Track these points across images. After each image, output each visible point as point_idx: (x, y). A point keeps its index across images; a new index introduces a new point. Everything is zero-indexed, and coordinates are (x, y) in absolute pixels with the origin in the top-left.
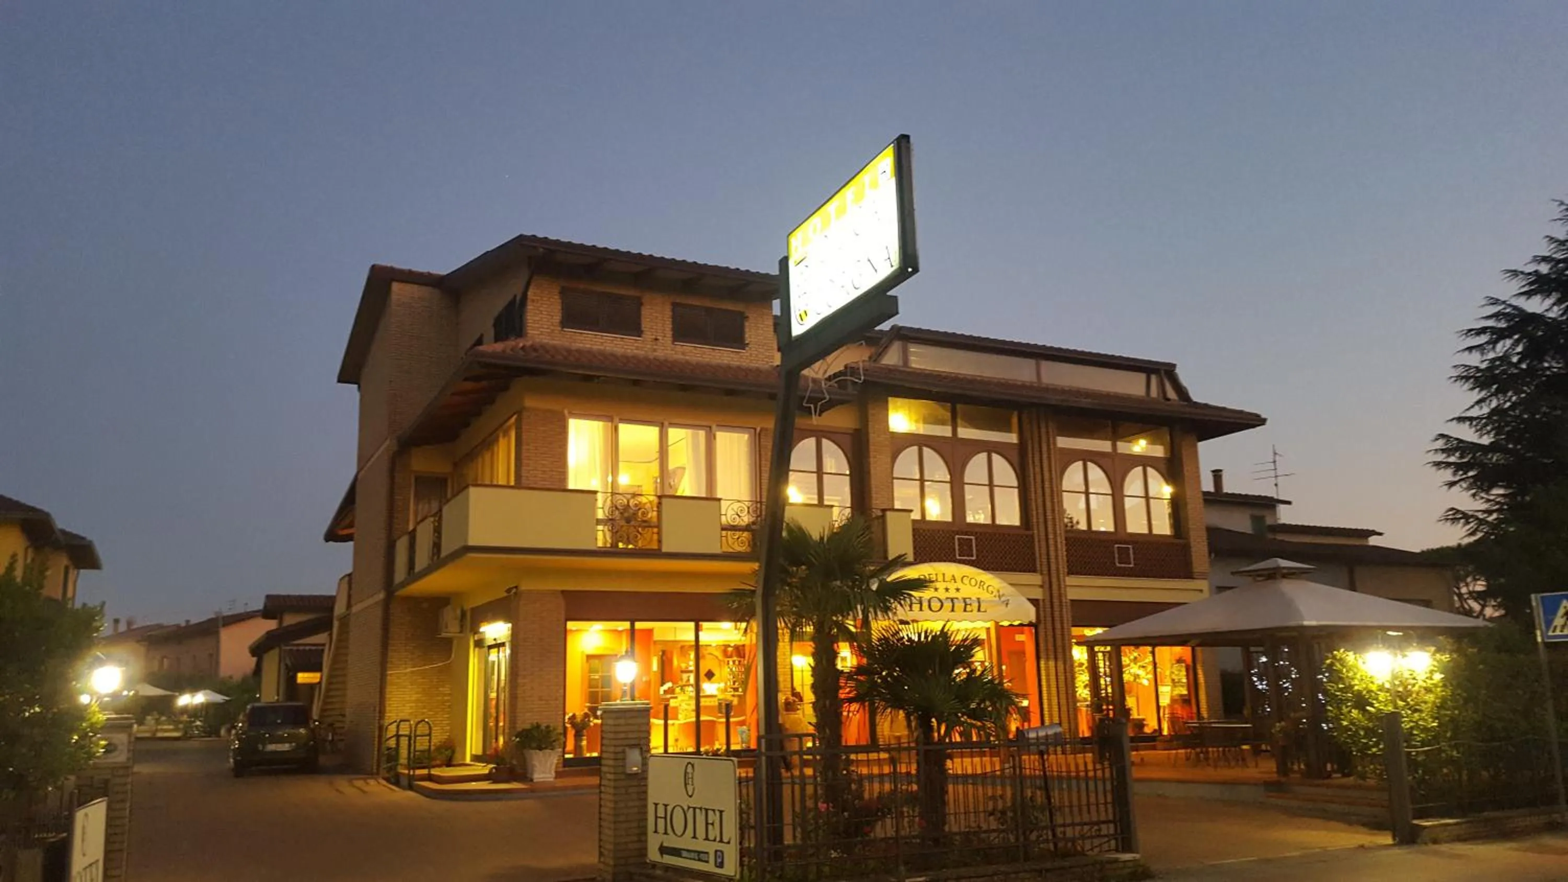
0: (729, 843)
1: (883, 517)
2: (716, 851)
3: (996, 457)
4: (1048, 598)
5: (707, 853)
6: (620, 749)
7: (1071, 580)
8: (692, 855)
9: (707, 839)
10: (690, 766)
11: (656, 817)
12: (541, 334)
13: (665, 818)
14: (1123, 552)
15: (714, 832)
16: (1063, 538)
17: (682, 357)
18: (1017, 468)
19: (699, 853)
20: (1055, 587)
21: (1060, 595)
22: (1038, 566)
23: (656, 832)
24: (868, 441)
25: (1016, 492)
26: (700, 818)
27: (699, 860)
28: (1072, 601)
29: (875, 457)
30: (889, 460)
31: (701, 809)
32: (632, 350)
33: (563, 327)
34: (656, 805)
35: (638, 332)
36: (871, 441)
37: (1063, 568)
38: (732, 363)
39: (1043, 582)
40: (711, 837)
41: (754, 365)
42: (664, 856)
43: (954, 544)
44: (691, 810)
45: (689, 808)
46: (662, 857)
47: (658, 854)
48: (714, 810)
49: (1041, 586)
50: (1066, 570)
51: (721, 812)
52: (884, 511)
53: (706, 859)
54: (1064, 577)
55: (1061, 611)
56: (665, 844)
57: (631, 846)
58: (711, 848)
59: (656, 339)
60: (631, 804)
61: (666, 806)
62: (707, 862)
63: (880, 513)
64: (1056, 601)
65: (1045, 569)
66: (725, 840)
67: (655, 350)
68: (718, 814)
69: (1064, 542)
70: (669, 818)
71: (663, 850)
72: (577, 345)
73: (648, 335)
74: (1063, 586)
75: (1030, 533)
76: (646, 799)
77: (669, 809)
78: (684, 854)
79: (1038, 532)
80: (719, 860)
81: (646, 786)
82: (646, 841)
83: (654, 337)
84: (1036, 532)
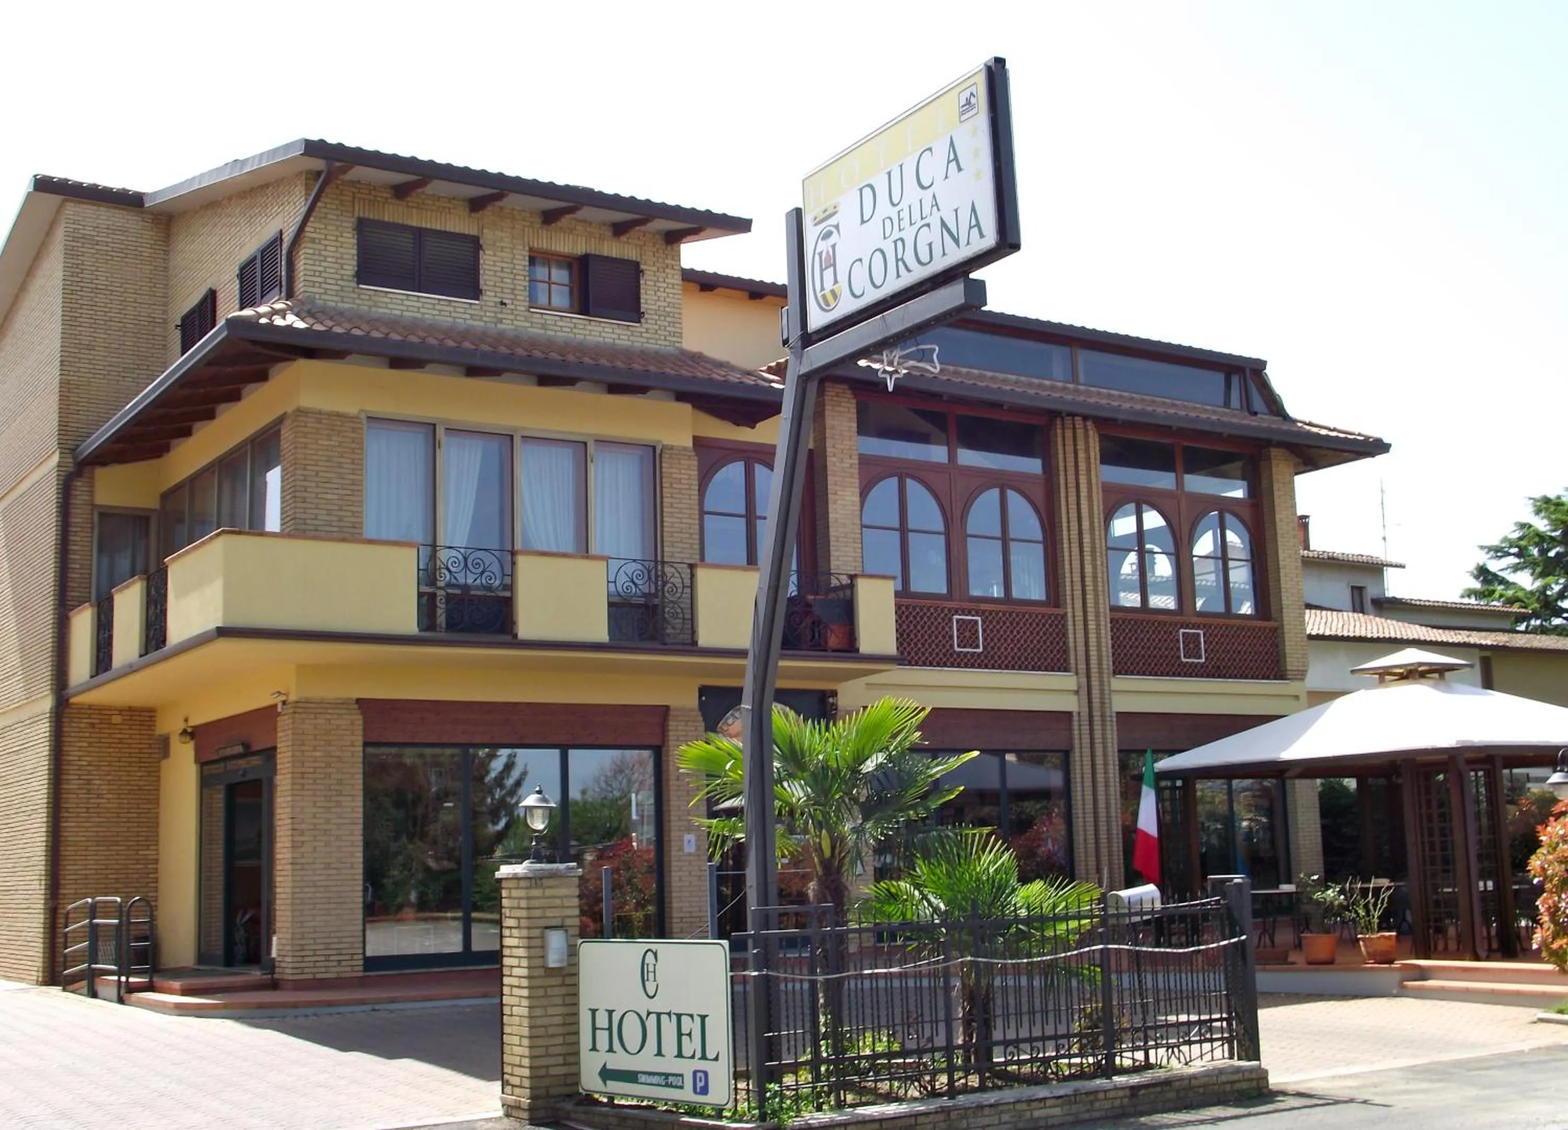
0: (716, 1059)
1: (852, 586)
2: (695, 1072)
3: (1012, 495)
4: (1085, 710)
5: (682, 1075)
6: (536, 933)
7: (1120, 683)
8: (655, 1080)
9: (680, 1055)
10: (649, 953)
11: (594, 1029)
12: (325, 293)
13: (610, 1029)
14: (1192, 642)
15: (691, 1046)
16: (1108, 620)
17: (542, 331)
18: (1043, 514)
19: (667, 1075)
20: (1096, 692)
21: (1102, 704)
22: (1072, 661)
23: (594, 1049)
24: (825, 467)
25: (1040, 547)
26: (669, 1027)
27: (668, 1085)
28: (1118, 713)
29: (835, 494)
30: (857, 499)
31: (669, 1014)
32: (465, 319)
33: (359, 283)
34: (594, 1011)
35: (475, 292)
36: (830, 467)
37: (1108, 663)
38: (617, 342)
39: (1079, 687)
40: (687, 1052)
41: (652, 346)
42: (608, 1082)
43: (951, 628)
44: (653, 1017)
45: (649, 1013)
46: (605, 1084)
47: (599, 1081)
48: (691, 1016)
49: (1077, 692)
50: (1111, 668)
51: (703, 1018)
52: (852, 577)
53: (680, 1084)
54: (1109, 678)
55: (1104, 730)
56: (609, 1067)
57: (553, 1071)
58: (686, 1068)
59: (502, 303)
60: (551, 1011)
61: (610, 1012)
62: (682, 1087)
63: (845, 580)
64: (1097, 714)
65: (1082, 666)
66: (711, 1054)
67: (500, 321)
68: (698, 1020)
69: (1109, 625)
70: (616, 1031)
71: (607, 1074)
72: (381, 310)
73: (489, 297)
74: (1106, 692)
75: (1060, 611)
76: (576, 1004)
77: (616, 1018)
78: (643, 1078)
79: (1072, 609)
80: (700, 1085)
81: (576, 985)
82: (578, 1063)
83: (499, 300)
84: (1069, 610)
